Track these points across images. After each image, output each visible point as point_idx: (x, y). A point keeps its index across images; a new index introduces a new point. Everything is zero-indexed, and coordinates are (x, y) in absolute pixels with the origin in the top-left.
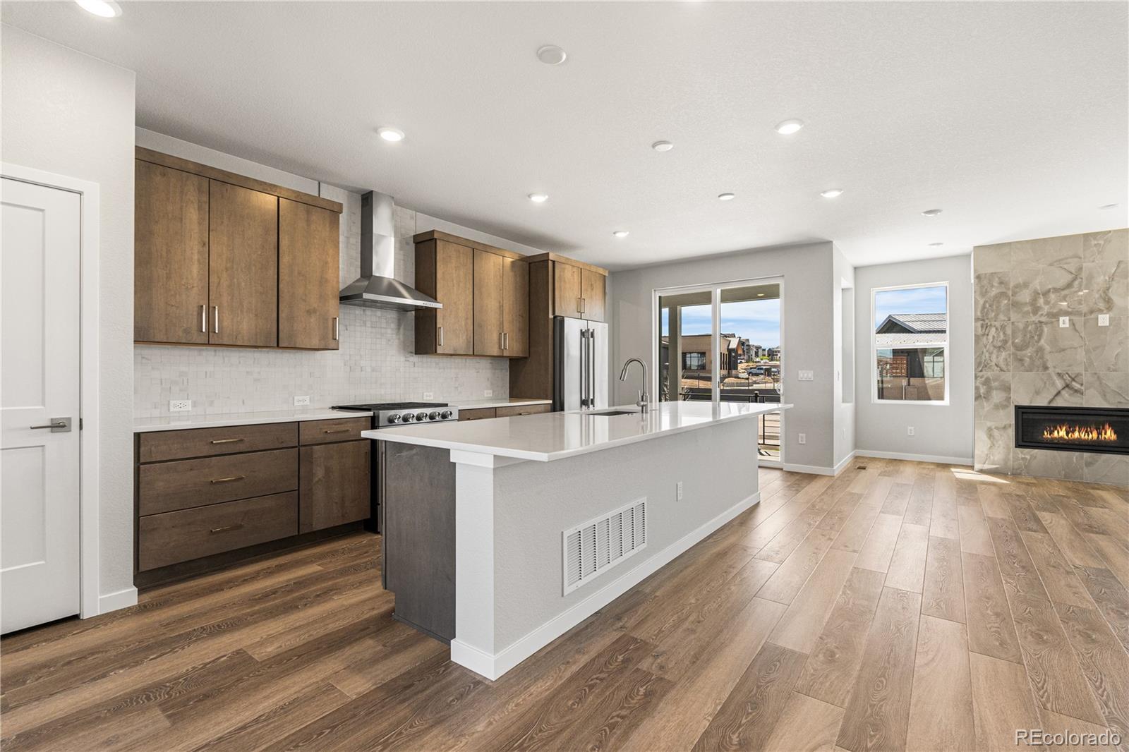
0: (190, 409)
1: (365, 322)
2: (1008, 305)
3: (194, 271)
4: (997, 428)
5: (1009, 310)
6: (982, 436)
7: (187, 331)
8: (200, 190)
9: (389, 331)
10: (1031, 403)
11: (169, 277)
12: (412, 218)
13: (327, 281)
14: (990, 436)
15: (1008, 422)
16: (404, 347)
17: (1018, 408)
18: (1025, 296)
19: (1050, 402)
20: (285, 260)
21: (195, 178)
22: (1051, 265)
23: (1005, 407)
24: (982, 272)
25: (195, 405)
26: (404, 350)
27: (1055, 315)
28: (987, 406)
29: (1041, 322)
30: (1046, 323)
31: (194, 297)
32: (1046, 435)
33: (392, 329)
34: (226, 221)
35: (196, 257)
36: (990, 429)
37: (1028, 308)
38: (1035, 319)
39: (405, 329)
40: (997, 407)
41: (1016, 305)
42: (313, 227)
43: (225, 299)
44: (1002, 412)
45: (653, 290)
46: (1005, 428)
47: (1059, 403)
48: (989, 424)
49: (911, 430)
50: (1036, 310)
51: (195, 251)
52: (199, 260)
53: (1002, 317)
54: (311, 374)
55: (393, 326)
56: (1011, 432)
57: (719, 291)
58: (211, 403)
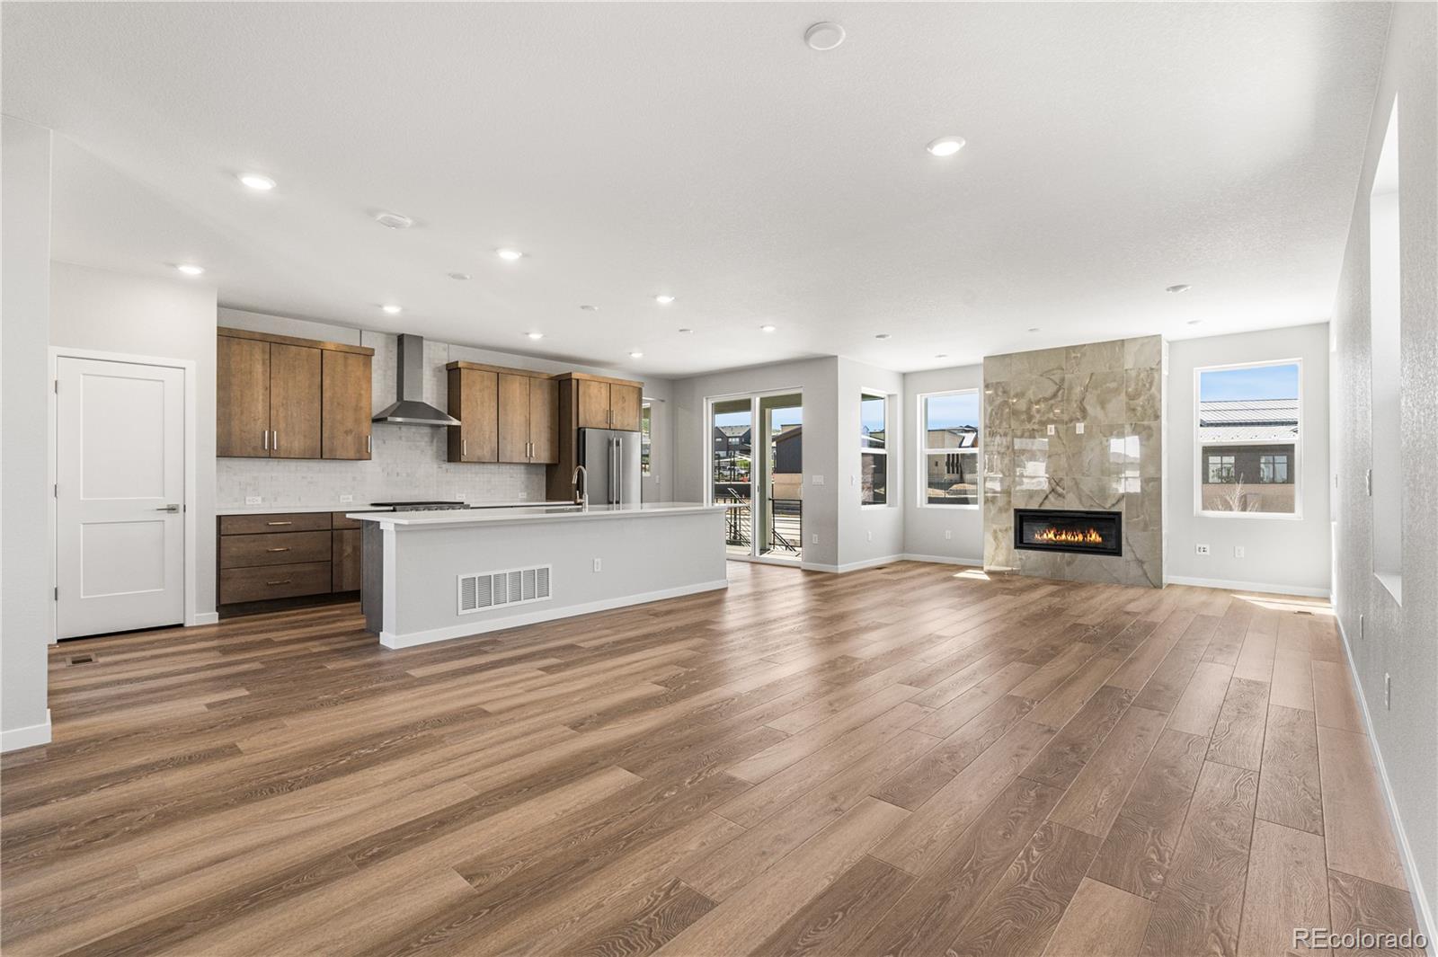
0: (260, 502)
1: (400, 438)
2: (1009, 413)
3: (259, 408)
4: (1000, 531)
5: (1010, 418)
6: (989, 537)
7: (255, 448)
8: (264, 352)
9: (423, 443)
10: (1026, 505)
11: (242, 413)
12: (444, 350)
13: (361, 408)
14: (996, 538)
15: (1009, 525)
16: (438, 457)
17: (1017, 511)
18: (1022, 405)
19: (1041, 505)
20: (327, 395)
21: (260, 344)
22: (1041, 376)
23: (1007, 510)
24: (990, 381)
25: (263, 500)
26: (437, 458)
27: (1044, 424)
28: (994, 510)
29: (1033, 430)
30: (1037, 431)
31: (259, 426)
32: (1037, 536)
33: (426, 442)
34: (282, 371)
35: (261, 397)
36: (995, 532)
37: (1024, 417)
38: (1029, 426)
39: (437, 442)
40: (1000, 510)
41: (1015, 413)
42: (350, 368)
43: (282, 425)
44: (1004, 515)
45: (705, 400)
46: (1006, 530)
47: (1048, 506)
48: (995, 527)
49: (948, 534)
50: (1030, 418)
51: (260, 394)
52: (263, 400)
53: (1005, 425)
54: (354, 479)
55: (426, 439)
56: (1011, 534)
57: (758, 400)
58: (276, 499)
